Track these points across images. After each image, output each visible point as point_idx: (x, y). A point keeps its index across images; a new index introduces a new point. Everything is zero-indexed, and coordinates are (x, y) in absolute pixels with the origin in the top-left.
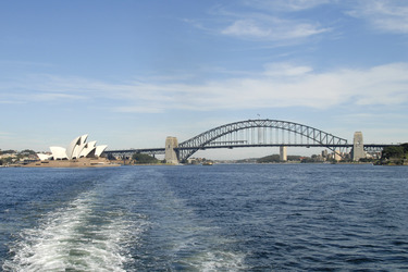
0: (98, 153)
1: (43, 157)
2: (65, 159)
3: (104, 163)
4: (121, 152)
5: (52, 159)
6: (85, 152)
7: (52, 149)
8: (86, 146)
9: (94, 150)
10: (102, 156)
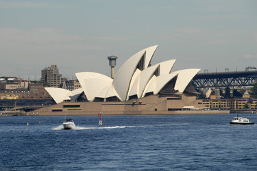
0: (180, 87)
1: (59, 95)
2: (114, 99)
3: (192, 106)
4: (221, 76)
5: (81, 97)
6: (156, 85)
7: (82, 77)
8: (156, 73)
9: (173, 81)
10: (187, 92)
